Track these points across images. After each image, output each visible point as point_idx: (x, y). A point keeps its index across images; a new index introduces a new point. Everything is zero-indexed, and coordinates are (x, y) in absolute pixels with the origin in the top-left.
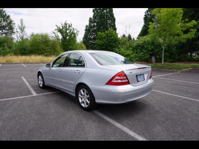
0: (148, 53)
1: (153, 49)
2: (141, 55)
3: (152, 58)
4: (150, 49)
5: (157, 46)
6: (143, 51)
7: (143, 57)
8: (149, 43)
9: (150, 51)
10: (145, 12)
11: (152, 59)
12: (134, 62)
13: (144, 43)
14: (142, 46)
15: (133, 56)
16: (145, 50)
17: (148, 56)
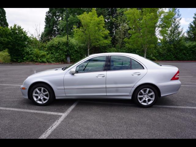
0: (64, 54)
1: (68, 51)
2: (57, 56)
3: (68, 58)
4: (65, 50)
5: (71, 48)
6: (58, 52)
7: (59, 57)
8: (64, 45)
9: (65, 52)
10: (47, 13)
11: (68, 60)
12: (51, 63)
13: (58, 44)
14: (57, 46)
15: (48, 56)
16: (60, 51)
17: (64, 57)
